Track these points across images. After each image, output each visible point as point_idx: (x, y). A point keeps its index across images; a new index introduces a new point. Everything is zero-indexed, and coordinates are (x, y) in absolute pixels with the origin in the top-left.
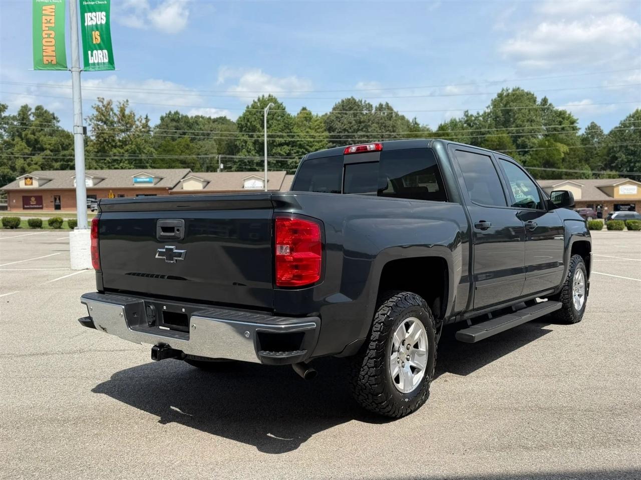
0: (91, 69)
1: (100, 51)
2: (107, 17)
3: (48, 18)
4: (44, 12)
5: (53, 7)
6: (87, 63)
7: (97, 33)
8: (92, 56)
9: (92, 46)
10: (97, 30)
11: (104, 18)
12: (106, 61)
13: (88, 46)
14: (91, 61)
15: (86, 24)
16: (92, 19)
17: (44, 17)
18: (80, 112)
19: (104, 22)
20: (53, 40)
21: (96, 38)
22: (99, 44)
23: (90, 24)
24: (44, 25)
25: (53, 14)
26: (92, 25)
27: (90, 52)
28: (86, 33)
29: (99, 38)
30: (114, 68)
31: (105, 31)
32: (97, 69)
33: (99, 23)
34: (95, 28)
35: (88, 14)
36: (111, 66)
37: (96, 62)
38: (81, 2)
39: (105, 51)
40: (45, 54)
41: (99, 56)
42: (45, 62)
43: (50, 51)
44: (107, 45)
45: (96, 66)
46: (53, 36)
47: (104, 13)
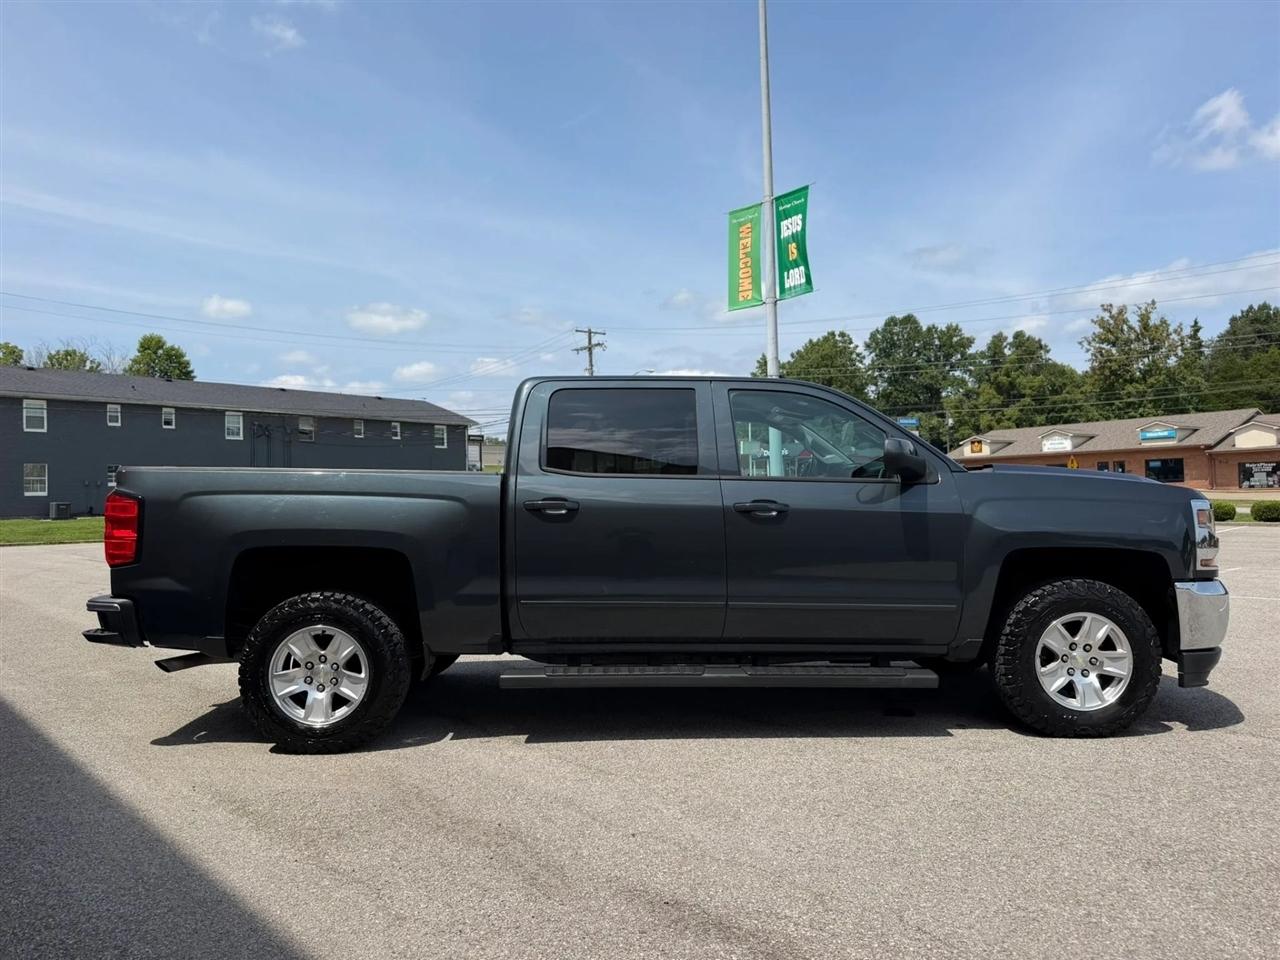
0: (787, 296)
1: (796, 270)
2: (804, 220)
3: (745, 241)
4: (741, 235)
5: (749, 225)
6: (783, 290)
7: (794, 245)
8: (788, 278)
9: (789, 265)
10: (793, 241)
11: (800, 223)
12: (803, 280)
13: (784, 266)
14: (787, 286)
15: (782, 238)
16: (788, 228)
17: (741, 242)
18: (775, 355)
19: (799, 229)
20: (749, 269)
21: (792, 253)
22: (795, 261)
23: (786, 235)
24: (741, 252)
25: (750, 235)
26: (788, 235)
27: (786, 273)
28: (781, 246)
29: (795, 251)
30: (812, 288)
31: (800, 239)
32: (793, 294)
33: (794, 231)
34: (791, 239)
35: (784, 224)
36: (808, 287)
37: (792, 285)
38: (777, 208)
39: (802, 268)
40: (741, 289)
41: (796, 277)
42: (741, 299)
43: (746, 284)
44: (803, 258)
45: (793, 291)
46: (749, 264)
47: (800, 216)
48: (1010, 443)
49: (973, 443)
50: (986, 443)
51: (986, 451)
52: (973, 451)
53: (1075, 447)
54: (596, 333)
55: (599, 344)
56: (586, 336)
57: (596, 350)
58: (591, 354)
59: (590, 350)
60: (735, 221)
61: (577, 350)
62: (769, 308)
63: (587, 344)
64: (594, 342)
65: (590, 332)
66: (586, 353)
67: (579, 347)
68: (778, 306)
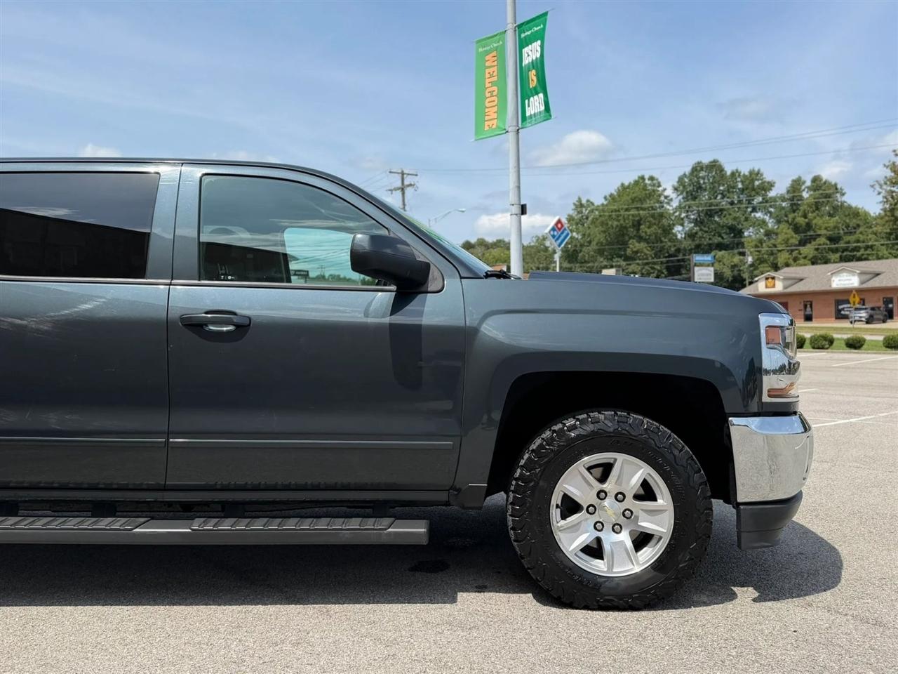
0: (528, 125)
1: (536, 97)
2: (542, 47)
3: (491, 70)
4: (487, 64)
5: (494, 54)
6: (524, 118)
7: (534, 72)
8: (529, 106)
9: (529, 93)
10: (533, 68)
11: (539, 49)
12: (543, 108)
13: (525, 94)
14: (528, 114)
15: (523, 65)
16: (528, 55)
17: (487, 71)
18: (517, 185)
19: (538, 55)
20: (495, 98)
21: (532, 80)
22: (535, 88)
23: (527, 62)
24: (487, 81)
25: (495, 63)
26: (529, 63)
27: (527, 101)
28: (522, 74)
29: (535, 78)
30: (550, 116)
31: (539, 65)
32: (533, 122)
33: (534, 58)
34: (531, 67)
35: (525, 50)
36: (547, 114)
37: (533, 113)
38: (520, 36)
39: (541, 95)
40: (487, 118)
41: (535, 104)
42: (487, 128)
43: (492, 113)
44: (542, 87)
45: (534, 119)
46: (495, 93)
47: (539, 42)
48: (802, 280)
49: (767, 279)
50: (779, 279)
51: (779, 287)
52: (767, 287)
53: (862, 283)
54: (408, 174)
55: (410, 185)
56: (399, 177)
57: (409, 191)
58: (403, 194)
59: (403, 190)
60: (481, 50)
61: (391, 190)
62: (511, 136)
63: (399, 184)
64: (406, 183)
65: (403, 174)
66: (399, 193)
67: (393, 188)
68: (520, 134)
